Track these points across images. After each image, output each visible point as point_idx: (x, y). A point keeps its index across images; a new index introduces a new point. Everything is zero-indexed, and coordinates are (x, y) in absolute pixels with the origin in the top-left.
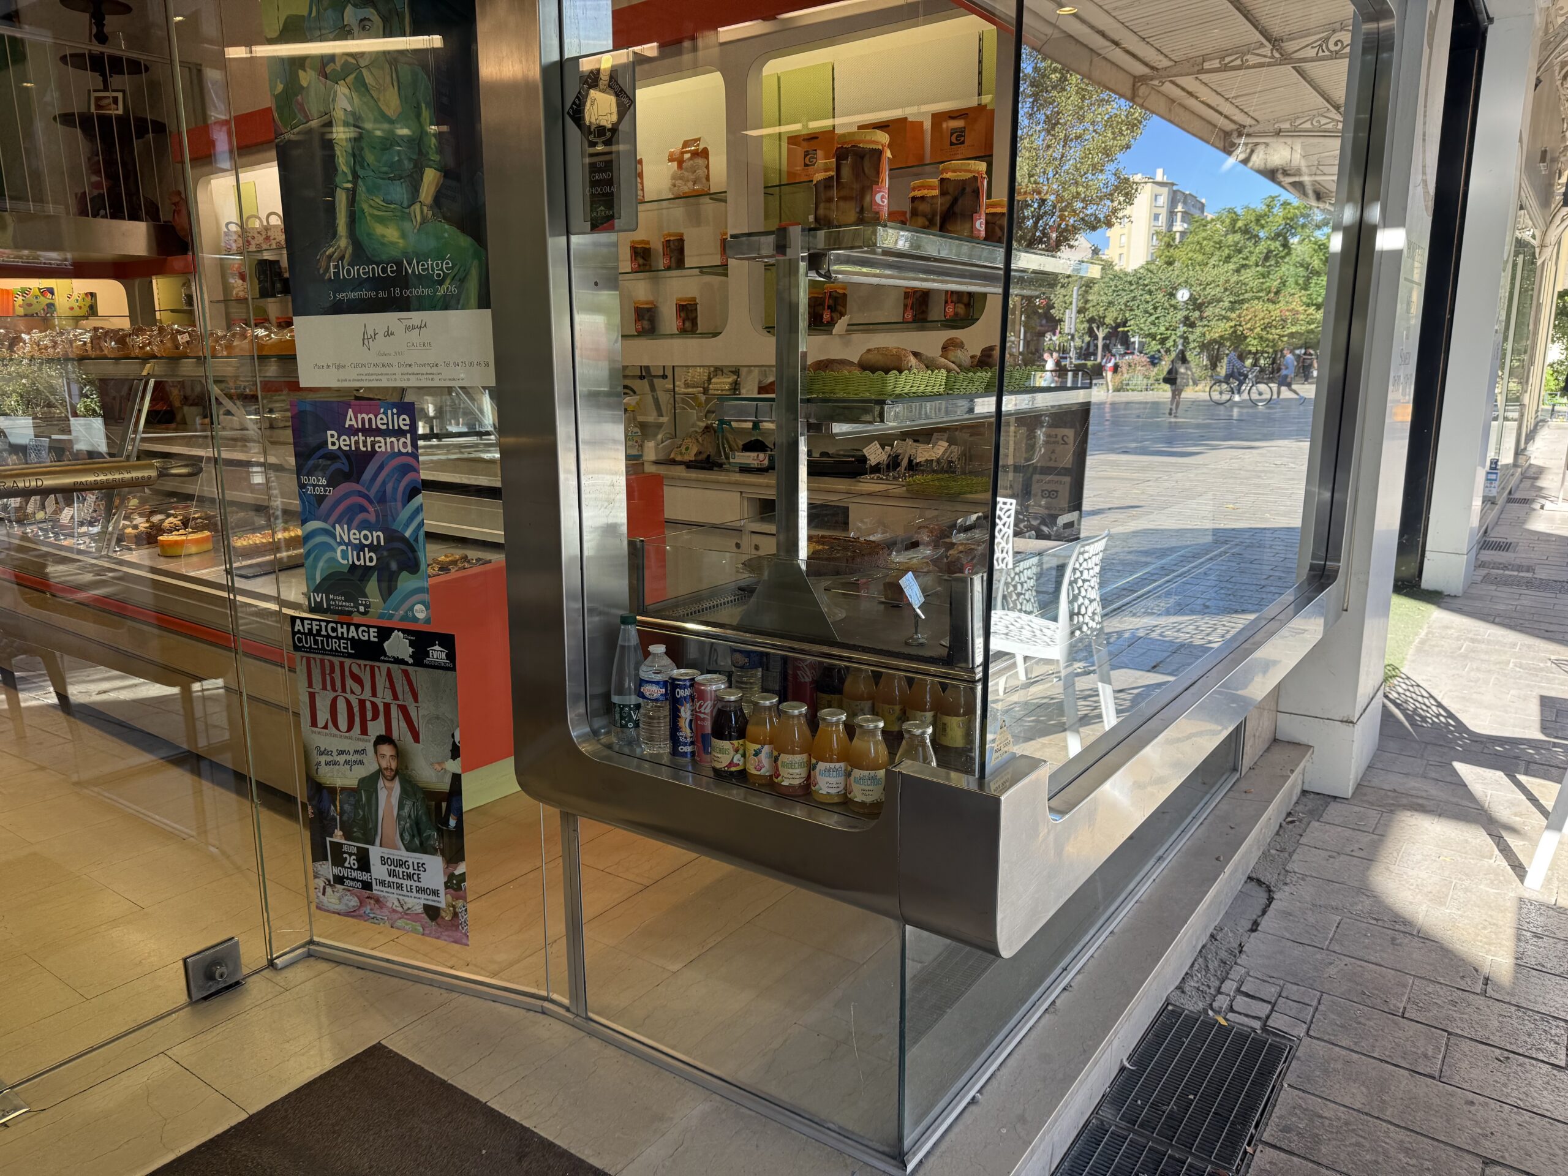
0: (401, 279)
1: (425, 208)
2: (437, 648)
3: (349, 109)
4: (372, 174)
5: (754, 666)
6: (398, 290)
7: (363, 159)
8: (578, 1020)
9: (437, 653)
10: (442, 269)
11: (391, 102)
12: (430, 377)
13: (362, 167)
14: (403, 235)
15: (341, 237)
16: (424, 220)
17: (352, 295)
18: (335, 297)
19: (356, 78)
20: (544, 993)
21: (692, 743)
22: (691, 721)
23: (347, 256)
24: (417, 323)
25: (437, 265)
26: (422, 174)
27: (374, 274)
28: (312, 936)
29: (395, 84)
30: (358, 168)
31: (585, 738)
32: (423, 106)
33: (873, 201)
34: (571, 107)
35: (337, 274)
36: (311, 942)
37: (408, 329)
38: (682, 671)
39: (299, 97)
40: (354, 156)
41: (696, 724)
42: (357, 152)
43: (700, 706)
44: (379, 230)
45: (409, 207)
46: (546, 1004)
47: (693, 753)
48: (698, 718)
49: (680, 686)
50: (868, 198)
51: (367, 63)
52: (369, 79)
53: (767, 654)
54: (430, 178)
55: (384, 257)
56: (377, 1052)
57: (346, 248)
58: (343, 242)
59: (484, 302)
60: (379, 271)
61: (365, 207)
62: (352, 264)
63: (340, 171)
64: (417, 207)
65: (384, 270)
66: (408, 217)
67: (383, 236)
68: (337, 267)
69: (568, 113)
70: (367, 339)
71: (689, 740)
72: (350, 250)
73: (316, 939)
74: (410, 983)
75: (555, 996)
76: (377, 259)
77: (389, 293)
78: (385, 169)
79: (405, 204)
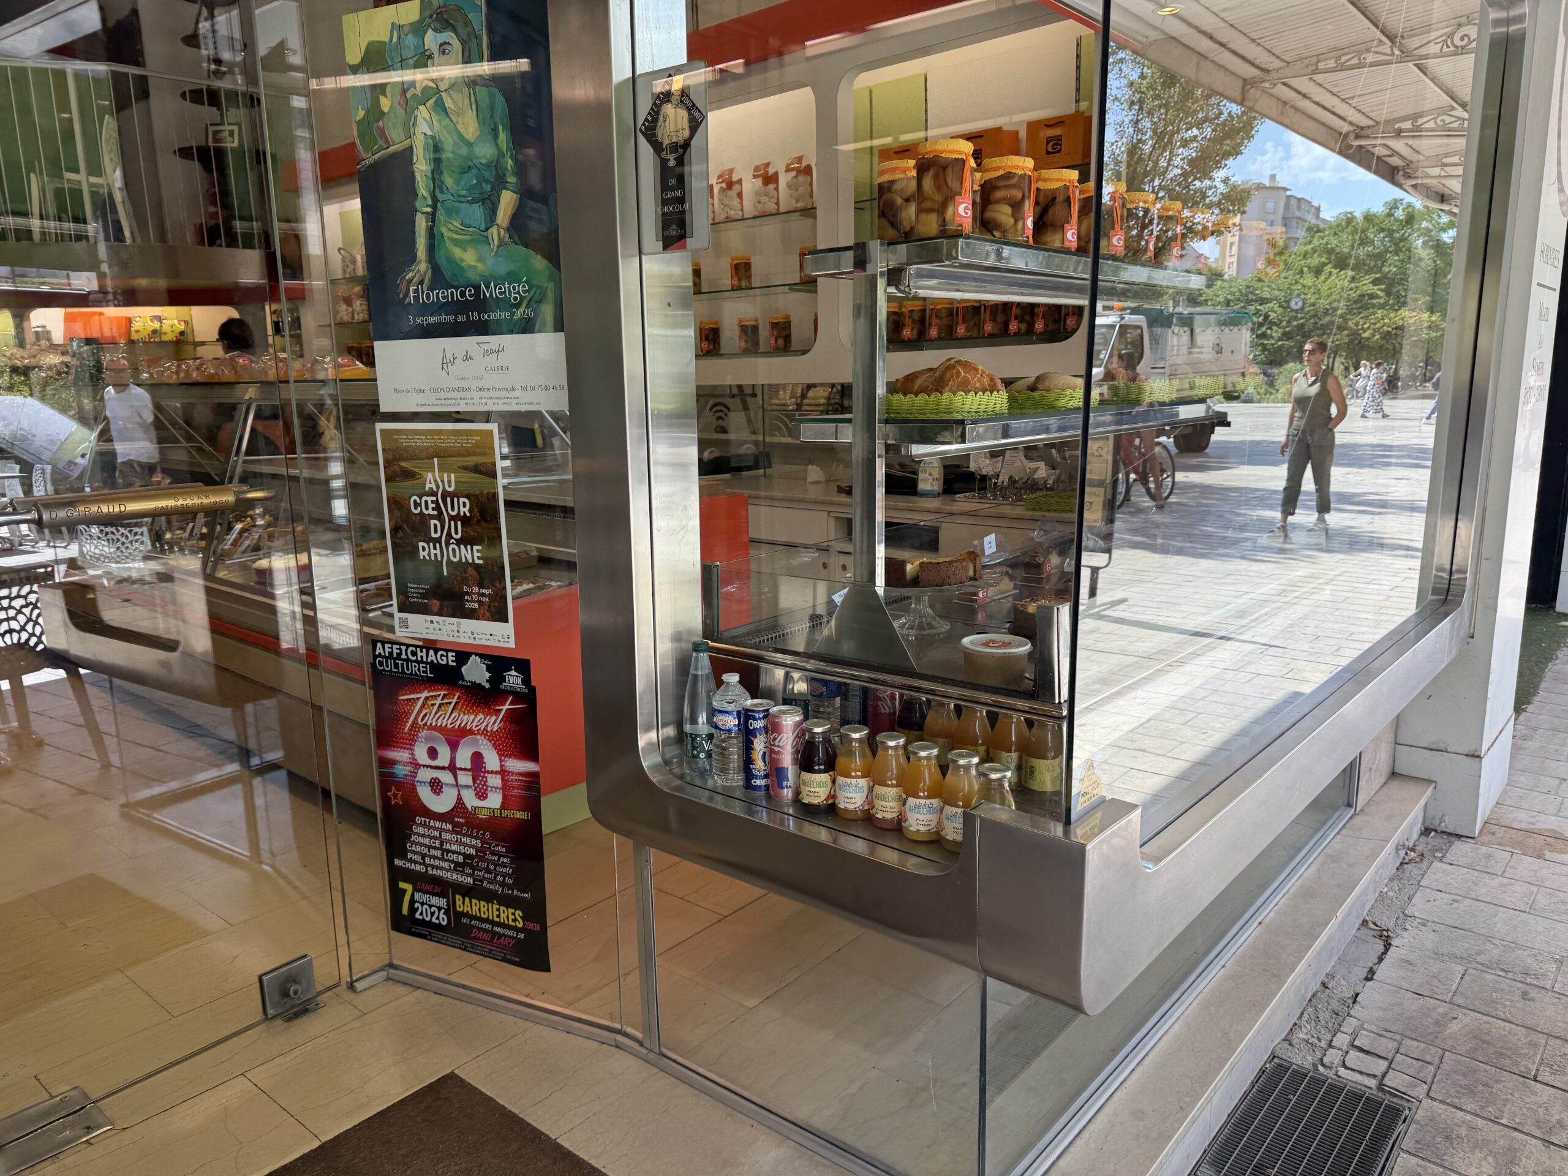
0: (480, 303)
1: (502, 231)
2: (513, 673)
3: (429, 133)
4: (451, 197)
5: (831, 696)
6: (476, 314)
7: (442, 182)
8: (651, 1056)
9: (513, 679)
10: (518, 293)
11: (470, 125)
12: (508, 401)
13: (442, 192)
14: (481, 259)
15: (420, 261)
16: (502, 243)
17: (431, 320)
18: (415, 321)
19: (436, 102)
20: (617, 1026)
21: (766, 776)
22: (764, 753)
23: (426, 281)
24: (495, 347)
25: (514, 288)
26: (499, 196)
27: (452, 298)
28: (391, 958)
29: (474, 107)
30: (437, 192)
31: (655, 768)
32: (501, 128)
33: (955, 213)
34: (644, 124)
35: (416, 298)
36: (391, 966)
37: (487, 353)
38: (756, 701)
39: (381, 123)
40: (434, 179)
41: (770, 756)
42: (436, 176)
43: (775, 739)
44: (457, 252)
45: (487, 230)
46: (620, 1038)
47: (767, 787)
48: (772, 751)
49: (754, 719)
50: (950, 211)
51: (446, 87)
52: (449, 103)
53: (845, 684)
54: (508, 200)
55: (462, 281)
56: (451, 1079)
57: (426, 273)
58: (422, 266)
59: (559, 327)
60: (457, 295)
61: (444, 230)
62: (431, 288)
63: (420, 195)
64: (494, 230)
65: (463, 294)
66: (486, 241)
67: (462, 260)
68: (416, 291)
69: (641, 130)
70: (446, 363)
71: (762, 773)
72: (429, 274)
73: (396, 962)
74: (486, 1011)
75: (629, 1030)
76: (456, 283)
77: (468, 317)
78: (463, 192)
79: (483, 227)
